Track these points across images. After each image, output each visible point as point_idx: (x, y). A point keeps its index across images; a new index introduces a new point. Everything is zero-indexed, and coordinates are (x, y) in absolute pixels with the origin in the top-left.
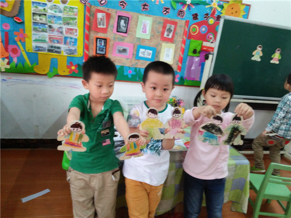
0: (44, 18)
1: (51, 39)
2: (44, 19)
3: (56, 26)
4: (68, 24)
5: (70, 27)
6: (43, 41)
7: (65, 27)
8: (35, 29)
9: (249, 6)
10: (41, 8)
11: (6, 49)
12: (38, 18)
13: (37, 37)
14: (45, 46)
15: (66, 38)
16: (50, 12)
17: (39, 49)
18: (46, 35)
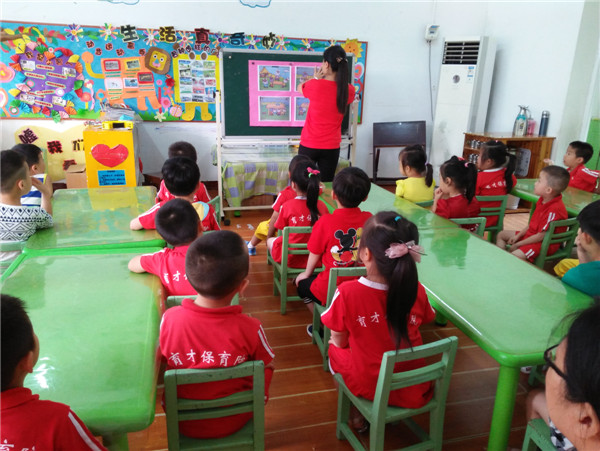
0: (188, 72)
1: (195, 91)
2: (189, 74)
3: (198, 79)
4: (208, 76)
5: (209, 78)
6: (189, 92)
7: (205, 79)
8: (182, 83)
9: (366, 43)
10: (185, 65)
11: (160, 101)
12: (184, 73)
13: (183, 89)
14: (190, 96)
15: (207, 89)
16: (193, 68)
17: (185, 99)
18: (190, 87)
